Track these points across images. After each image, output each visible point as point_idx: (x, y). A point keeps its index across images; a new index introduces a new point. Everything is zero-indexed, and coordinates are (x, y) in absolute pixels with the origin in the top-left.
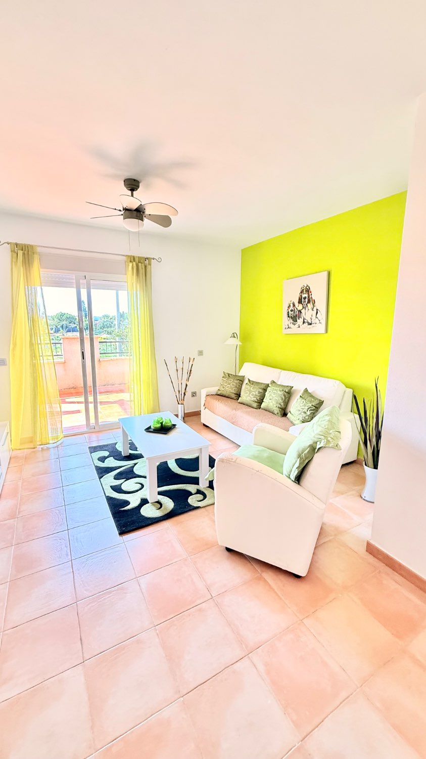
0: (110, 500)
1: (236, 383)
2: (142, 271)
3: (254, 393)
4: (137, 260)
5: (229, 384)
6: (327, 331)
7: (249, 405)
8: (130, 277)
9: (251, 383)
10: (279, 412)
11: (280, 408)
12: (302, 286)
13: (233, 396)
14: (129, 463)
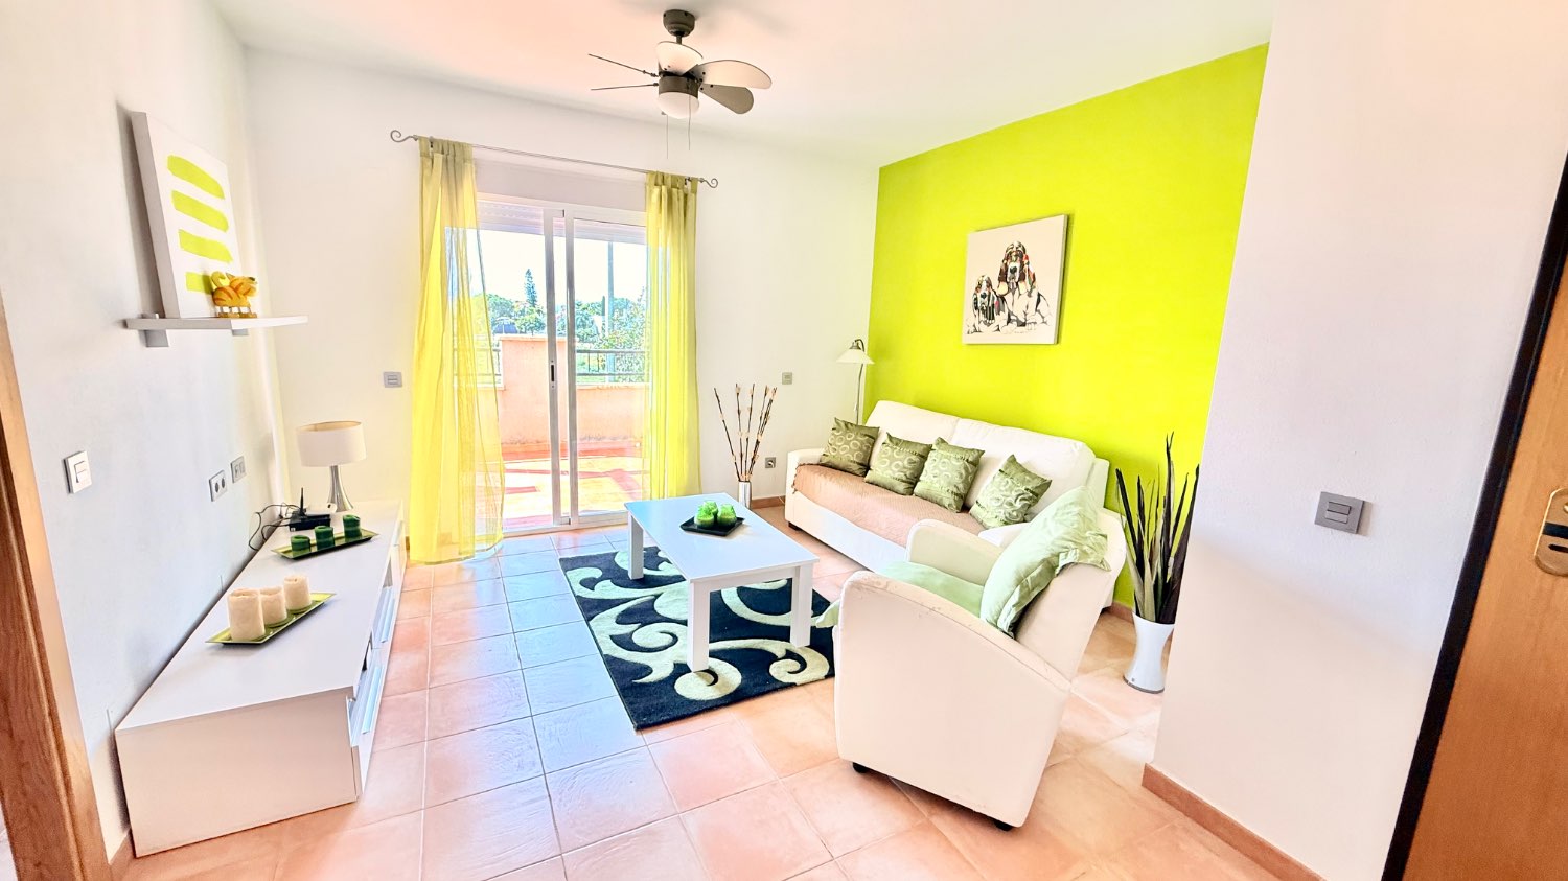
0: (611, 663)
1: (862, 443)
2: (678, 204)
3: (900, 463)
4: (669, 181)
5: (847, 443)
6: (1058, 341)
7: (889, 487)
8: (652, 218)
9: (894, 441)
10: (953, 502)
11: (957, 495)
12: (1008, 245)
13: (855, 468)
14: (644, 594)
